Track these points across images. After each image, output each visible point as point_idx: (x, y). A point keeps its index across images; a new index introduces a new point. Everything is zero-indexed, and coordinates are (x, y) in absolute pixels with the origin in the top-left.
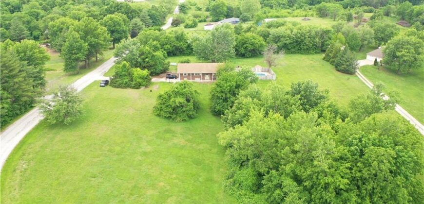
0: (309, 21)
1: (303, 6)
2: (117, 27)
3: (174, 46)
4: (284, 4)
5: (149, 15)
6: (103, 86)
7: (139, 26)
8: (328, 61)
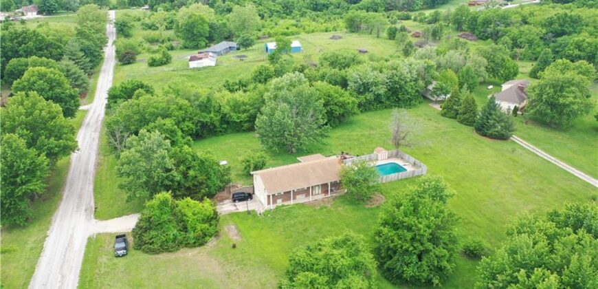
0: (341, 40)
1: (306, 13)
2: (58, 90)
3: (199, 121)
4: (277, 11)
5: (81, 50)
6: (123, 255)
7: (75, 73)
8: (456, 118)
